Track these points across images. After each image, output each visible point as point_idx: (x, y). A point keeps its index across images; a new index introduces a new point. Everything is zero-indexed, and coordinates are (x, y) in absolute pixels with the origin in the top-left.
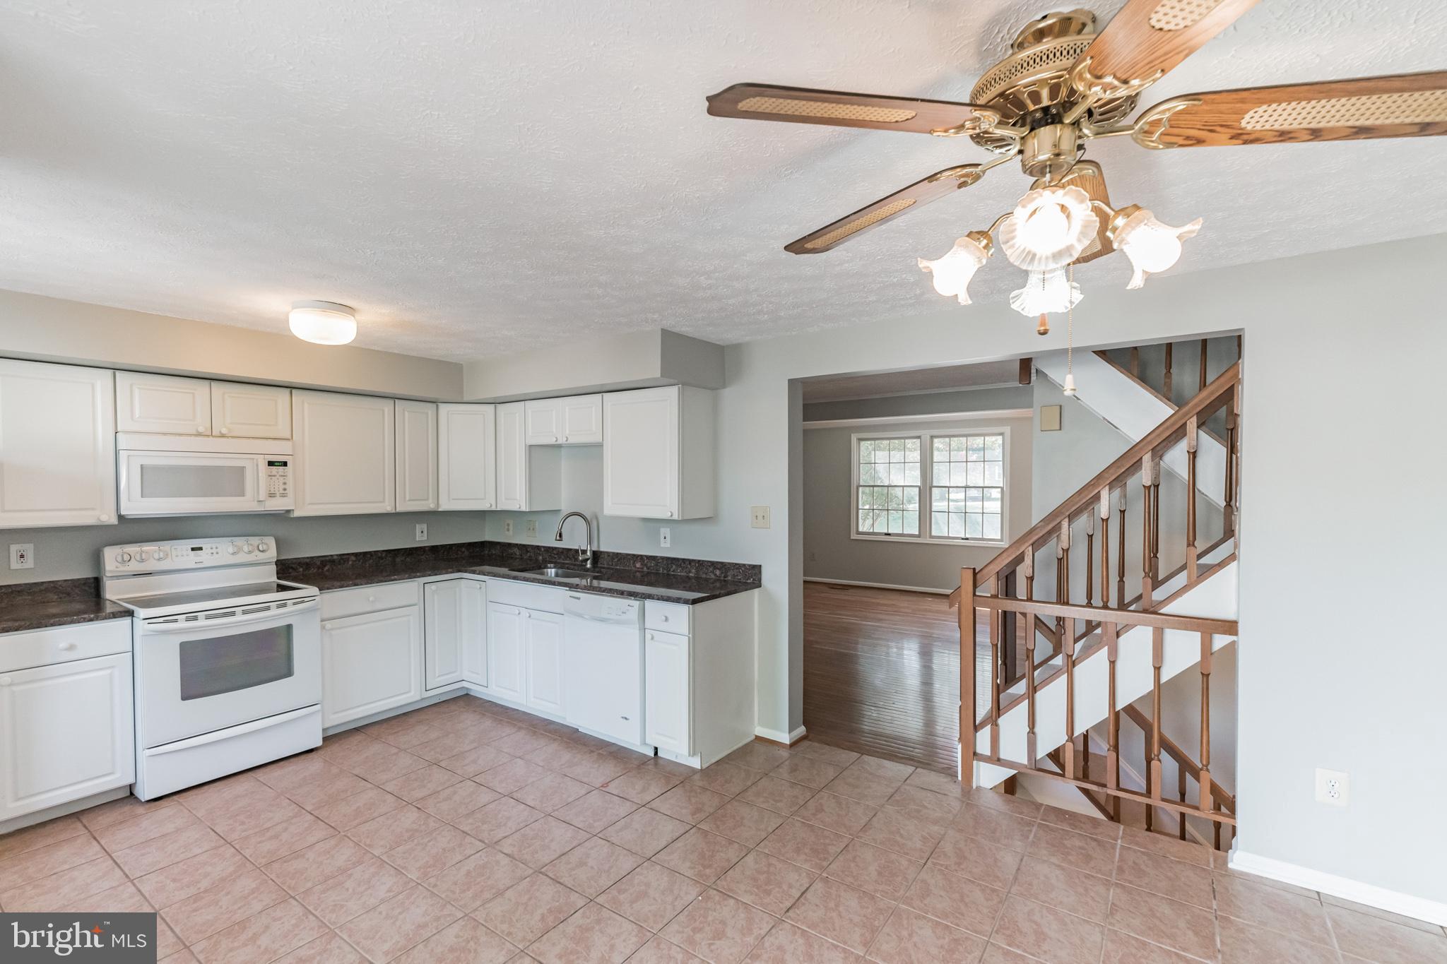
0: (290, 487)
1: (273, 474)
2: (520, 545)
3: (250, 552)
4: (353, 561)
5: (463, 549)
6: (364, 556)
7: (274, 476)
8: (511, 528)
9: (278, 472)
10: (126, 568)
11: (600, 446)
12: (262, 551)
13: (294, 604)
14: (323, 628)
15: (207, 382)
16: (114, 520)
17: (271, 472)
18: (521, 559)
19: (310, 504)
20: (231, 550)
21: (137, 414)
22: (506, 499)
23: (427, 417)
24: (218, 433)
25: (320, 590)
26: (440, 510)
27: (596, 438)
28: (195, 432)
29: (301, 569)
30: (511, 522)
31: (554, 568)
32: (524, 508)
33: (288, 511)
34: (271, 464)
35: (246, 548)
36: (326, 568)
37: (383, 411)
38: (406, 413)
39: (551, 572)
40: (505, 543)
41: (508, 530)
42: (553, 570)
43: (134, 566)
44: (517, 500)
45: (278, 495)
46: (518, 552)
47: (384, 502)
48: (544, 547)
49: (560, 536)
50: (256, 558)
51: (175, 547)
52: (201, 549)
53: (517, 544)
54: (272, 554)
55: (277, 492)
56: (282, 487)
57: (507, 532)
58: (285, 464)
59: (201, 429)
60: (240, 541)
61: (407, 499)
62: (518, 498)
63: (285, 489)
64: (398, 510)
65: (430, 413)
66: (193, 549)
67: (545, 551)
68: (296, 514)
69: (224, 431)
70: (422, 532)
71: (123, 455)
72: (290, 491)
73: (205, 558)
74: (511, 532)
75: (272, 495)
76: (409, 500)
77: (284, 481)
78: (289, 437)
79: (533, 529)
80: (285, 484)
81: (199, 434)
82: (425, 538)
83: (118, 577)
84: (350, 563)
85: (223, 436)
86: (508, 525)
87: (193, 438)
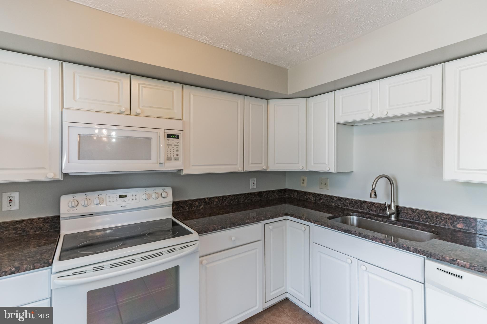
0: (181, 153)
1: (170, 144)
2: (315, 194)
3: (156, 198)
4: (217, 202)
5: (275, 194)
6: (222, 198)
7: (171, 145)
8: (306, 182)
9: (173, 143)
10: (75, 211)
11: (440, 113)
12: (164, 198)
13: (181, 248)
14: (201, 262)
15: (128, 75)
16: (59, 177)
17: (169, 142)
18: (315, 203)
19: (193, 166)
20: (144, 197)
21: (78, 96)
22: (314, 163)
23: (262, 109)
24: (135, 114)
25: (199, 234)
26: (268, 170)
27: (436, 107)
28: (119, 112)
29: (187, 208)
30: (306, 179)
31: (356, 216)
32: (333, 170)
33: (180, 171)
34: (169, 136)
35: (154, 196)
36: (202, 207)
37: (238, 103)
38: (251, 105)
39: (354, 219)
40: (302, 191)
41: (303, 183)
42: (355, 218)
43: (81, 210)
44: (325, 164)
45: (173, 159)
46: (312, 199)
47: (236, 165)
48: (336, 197)
49: (375, 194)
50: (160, 202)
51: (109, 195)
52: (125, 196)
53: (311, 193)
54: (170, 199)
55: (172, 157)
56: (176, 153)
57: (302, 184)
58: (178, 137)
59: (123, 109)
60: (150, 190)
61: (250, 163)
62: (327, 163)
63: (177, 155)
64: (244, 170)
65: (263, 105)
66: (121, 197)
67: (337, 200)
68: (185, 173)
69: (139, 111)
70: (253, 183)
71: (65, 125)
72: (181, 157)
73: (128, 202)
74: (305, 185)
75: (169, 159)
76: (251, 164)
77: (177, 149)
78: (181, 118)
79: (325, 184)
80: (177, 151)
81: (122, 113)
82: (255, 187)
83: (70, 218)
84: (215, 203)
85: (138, 115)
86: (303, 180)
87: (117, 115)
